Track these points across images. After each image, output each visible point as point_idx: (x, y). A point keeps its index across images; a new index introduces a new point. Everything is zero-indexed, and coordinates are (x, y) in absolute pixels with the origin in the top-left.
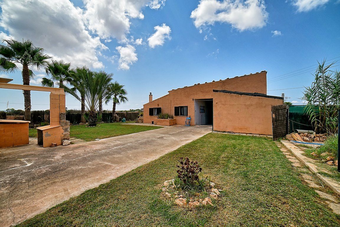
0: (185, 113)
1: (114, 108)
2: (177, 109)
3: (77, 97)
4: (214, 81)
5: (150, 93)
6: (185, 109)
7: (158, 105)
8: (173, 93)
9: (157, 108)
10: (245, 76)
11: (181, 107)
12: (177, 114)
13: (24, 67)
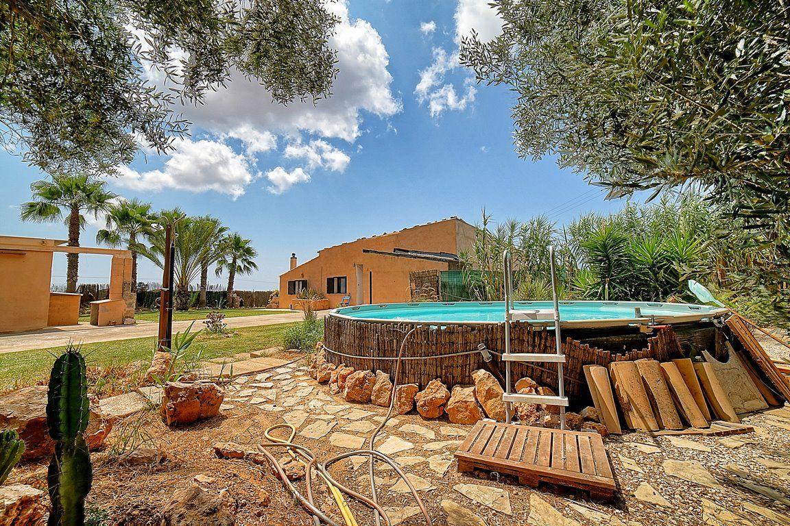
0: (342, 289)
1: (231, 283)
2: (330, 281)
3: (158, 263)
4: (385, 234)
5: (293, 254)
6: (343, 280)
7: (302, 275)
8: (326, 254)
9: (303, 281)
10: (429, 225)
11: (339, 279)
12: (330, 290)
13: (73, 213)
